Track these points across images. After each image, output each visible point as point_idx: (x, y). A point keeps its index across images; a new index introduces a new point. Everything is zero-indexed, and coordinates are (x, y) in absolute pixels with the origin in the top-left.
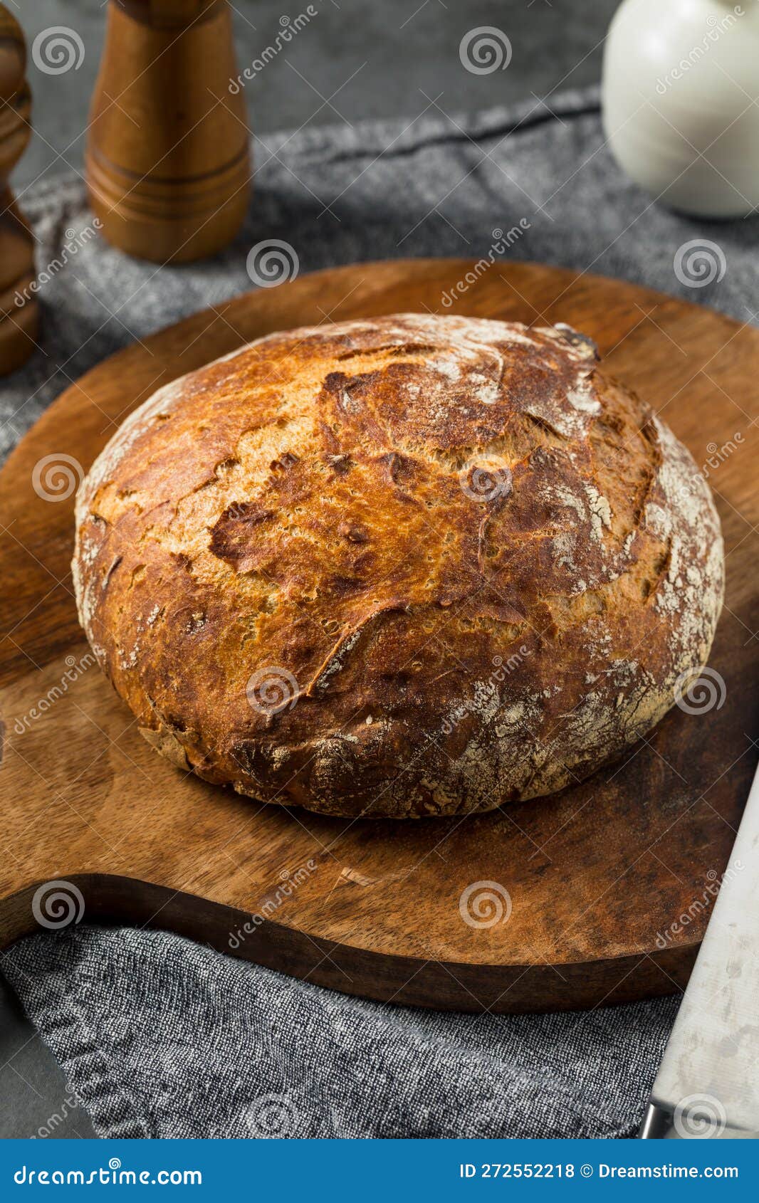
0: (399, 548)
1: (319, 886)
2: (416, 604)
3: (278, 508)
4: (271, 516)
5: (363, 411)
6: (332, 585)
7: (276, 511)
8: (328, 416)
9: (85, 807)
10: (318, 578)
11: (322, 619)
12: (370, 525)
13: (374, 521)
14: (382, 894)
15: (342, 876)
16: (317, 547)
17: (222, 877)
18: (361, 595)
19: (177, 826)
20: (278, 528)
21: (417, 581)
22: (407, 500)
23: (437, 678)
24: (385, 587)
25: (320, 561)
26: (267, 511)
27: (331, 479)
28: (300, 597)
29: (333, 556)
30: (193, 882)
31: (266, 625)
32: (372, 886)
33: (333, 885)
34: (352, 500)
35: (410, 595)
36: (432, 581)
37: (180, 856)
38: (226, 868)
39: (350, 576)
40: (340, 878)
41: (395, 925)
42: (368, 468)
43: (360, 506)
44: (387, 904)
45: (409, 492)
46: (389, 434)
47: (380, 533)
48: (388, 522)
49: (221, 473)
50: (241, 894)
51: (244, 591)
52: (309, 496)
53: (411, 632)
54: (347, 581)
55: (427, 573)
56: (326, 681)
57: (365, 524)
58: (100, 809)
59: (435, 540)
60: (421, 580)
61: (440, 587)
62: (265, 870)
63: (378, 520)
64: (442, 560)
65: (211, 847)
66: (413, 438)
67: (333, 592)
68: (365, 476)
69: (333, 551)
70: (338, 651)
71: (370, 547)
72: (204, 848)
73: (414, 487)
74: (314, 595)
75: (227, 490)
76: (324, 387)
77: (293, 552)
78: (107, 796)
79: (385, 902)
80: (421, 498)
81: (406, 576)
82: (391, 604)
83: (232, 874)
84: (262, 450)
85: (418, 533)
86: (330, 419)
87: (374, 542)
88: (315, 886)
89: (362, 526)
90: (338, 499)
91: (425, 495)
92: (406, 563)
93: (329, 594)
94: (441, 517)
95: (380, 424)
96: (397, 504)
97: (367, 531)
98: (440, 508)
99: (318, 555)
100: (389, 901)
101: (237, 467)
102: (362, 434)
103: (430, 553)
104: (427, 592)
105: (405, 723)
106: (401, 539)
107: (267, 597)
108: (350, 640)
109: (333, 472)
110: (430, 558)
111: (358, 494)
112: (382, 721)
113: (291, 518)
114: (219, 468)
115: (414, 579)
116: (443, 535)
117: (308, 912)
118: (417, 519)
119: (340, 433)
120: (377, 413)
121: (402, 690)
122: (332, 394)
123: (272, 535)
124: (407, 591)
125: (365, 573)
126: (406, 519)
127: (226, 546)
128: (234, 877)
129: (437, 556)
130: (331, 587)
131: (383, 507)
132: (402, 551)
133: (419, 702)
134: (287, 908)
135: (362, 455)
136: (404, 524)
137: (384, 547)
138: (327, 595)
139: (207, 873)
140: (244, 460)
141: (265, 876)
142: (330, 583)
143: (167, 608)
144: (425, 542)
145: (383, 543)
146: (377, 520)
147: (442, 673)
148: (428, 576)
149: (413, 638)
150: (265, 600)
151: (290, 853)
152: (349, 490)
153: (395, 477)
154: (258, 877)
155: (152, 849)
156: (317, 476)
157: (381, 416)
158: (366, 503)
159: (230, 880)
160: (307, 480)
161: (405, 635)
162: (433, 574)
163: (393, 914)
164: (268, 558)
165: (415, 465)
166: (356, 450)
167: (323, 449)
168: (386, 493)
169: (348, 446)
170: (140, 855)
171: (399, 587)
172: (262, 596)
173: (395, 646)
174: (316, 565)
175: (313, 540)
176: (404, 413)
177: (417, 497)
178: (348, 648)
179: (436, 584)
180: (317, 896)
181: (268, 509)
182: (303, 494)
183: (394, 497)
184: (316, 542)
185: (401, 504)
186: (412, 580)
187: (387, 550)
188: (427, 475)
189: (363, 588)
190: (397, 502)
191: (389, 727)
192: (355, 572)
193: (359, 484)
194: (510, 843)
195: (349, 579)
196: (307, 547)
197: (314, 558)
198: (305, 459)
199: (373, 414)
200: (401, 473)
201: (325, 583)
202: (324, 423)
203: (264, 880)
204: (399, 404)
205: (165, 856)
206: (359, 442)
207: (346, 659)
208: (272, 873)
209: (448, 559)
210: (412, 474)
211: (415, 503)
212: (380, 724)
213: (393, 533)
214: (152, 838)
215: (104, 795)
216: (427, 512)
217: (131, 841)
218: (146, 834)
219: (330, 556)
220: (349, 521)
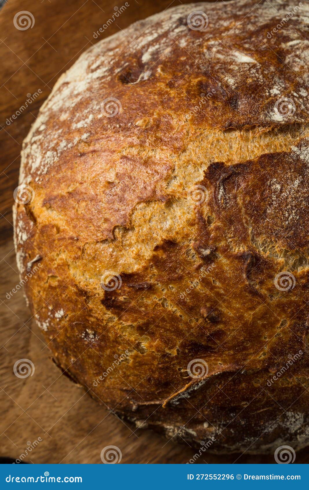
0: (243, 330)
2: (250, 369)
3: (156, 282)
4: (151, 288)
5: (232, 207)
6: (189, 348)
7: (155, 285)
8: (205, 207)
10: (179, 342)
11: (178, 367)
12: (224, 310)
13: (227, 307)
16: (181, 320)
18: (210, 356)
19: (69, 419)
20: (155, 299)
21: (253, 353)
22: (255, 293)
23: (258, 412)
24: (229, 355)
25: (182, 330)
26: (147, 284)
27: (200, 267)
28: (164, 351)
29: (193, 328)
31: (138, 360)
34: (212, 288)
35: (246, 363)
36: (264, 354)
37: (69, 447)
39: (203, 343)
42: (228, 262)
43: (218, 294)
45: (257, 287)
46: (250, 232)
47: (230, 317)
48: (238, 310)
49: (118, 233)
51: (124, 334)
52: (181, 278)
53: (243, 385)
54: (201, 346)
55: (261, 348)
56: (177, 401)
57: (220, 308)
59: (272, 325)
60: (256, 352)
61: (270, 358)
63: (231, 307)
64: (274, 339)
66: (268, 237)
67: (189, 352)
68: (226, 268)
69: (193, 324)
70: (188, 389)
71: (221, 326)
73: (262, 283)
74: (174, 353)
75: (121, 251)
76: (205, 177)
77: (163, 320)
80: (266, 292)
81: (245, 348)
82: (231, 369)
84: (151, 224)
85: (260, 319)
86: (206, 209)
87: (225, 323)
89: (217, 309)
90: (202, 286)
91: (269, 290)
92: (247, 341)
93: (186, 353)
94: (279, 308)
95: (244, 221)
96: (247, 296)
97: (221, 314)
98: (279, 301)
99: (181, 326)
101: (130, 233)
102: (229, 229)
103: (267, 334)
104: (259, 361)
105: (231, 430)
106: (245, 324)
107: (141, 343)
108: (198, 384)
109: (201, 262)
110: (265, 338)
111: (218, 284)
112: (216, 426)
113: (164, 292)
114: (117, 230)
115: (251, 351)
116: (278, 321)
118: (260, 309)
119: (212, 226)
120: (243, 210)
121: (232, 415)
122: (211, 183)
123: (149, 302)
124: (244, 360)
125: (215, 343)
126: (252, 308)
127: (114, 301)
129: (270, 336)
130: (188, 349)
131: (236, 296)
132: (245, 332)
133: (243, 423)
135: (226, 250)
136: (250, 312)
137: (231, 328)
138: (185, 354)
140: (137, 229)
142: (188, 346)
143: (69, 316)
144: (264, 326)
145: (231, 325)
146: (229, 306)
147: (263, 408)
148: (262, 350)
149: (244, 389)
150: (139, 344)
151: (146, 453)
152: (212, 279)
153: (248, 272)
156: (190, 263)
157: (246, 213)
158: (222, 292)
160: (180, 265)
161: (239, 386)
162: (266, 348)
164: (143, 319)
165: (265, 264)
166: (223, 244)
167: (196, 240)
168: (239, 286)
169: (217, 239)
171: (239, 356)
172: (137, 342)
173: (230, 392)
174: (179, 333)
175: (179, 314)
176: (265, 212)
177: (264, 291)
178: (195, 388)
179: (267, 356)
181: (149, 282)
182: (176, 275)
183: (245, 291)
184: (181, 316)
185: (250, 296)
186: (250, 352)
187: (233, 330)
188: (273, 272)
189: (212, 352)
190: (247, 294)
191: (219, 432)
192: (207, 342)
193: (219, 275)
195: (202, 345)
196: (173, 318)
197: (178, 328)
198: (181, 244)
199: (240, 211)
200: (253, 270)
201: (183, 346)
202: (201, 213)
204: (262, 204)
206: (225, 237)
207: (193, 393)
209: (280, 339)
210: (262, 271)
211: (261, 296)
212: (213, 429)
213: (241, 318)
214: (50, 429)
216: (268, 304)
217: (36, 429)
218: (47, 424)
219: (190, 327)
220: (208, 305)
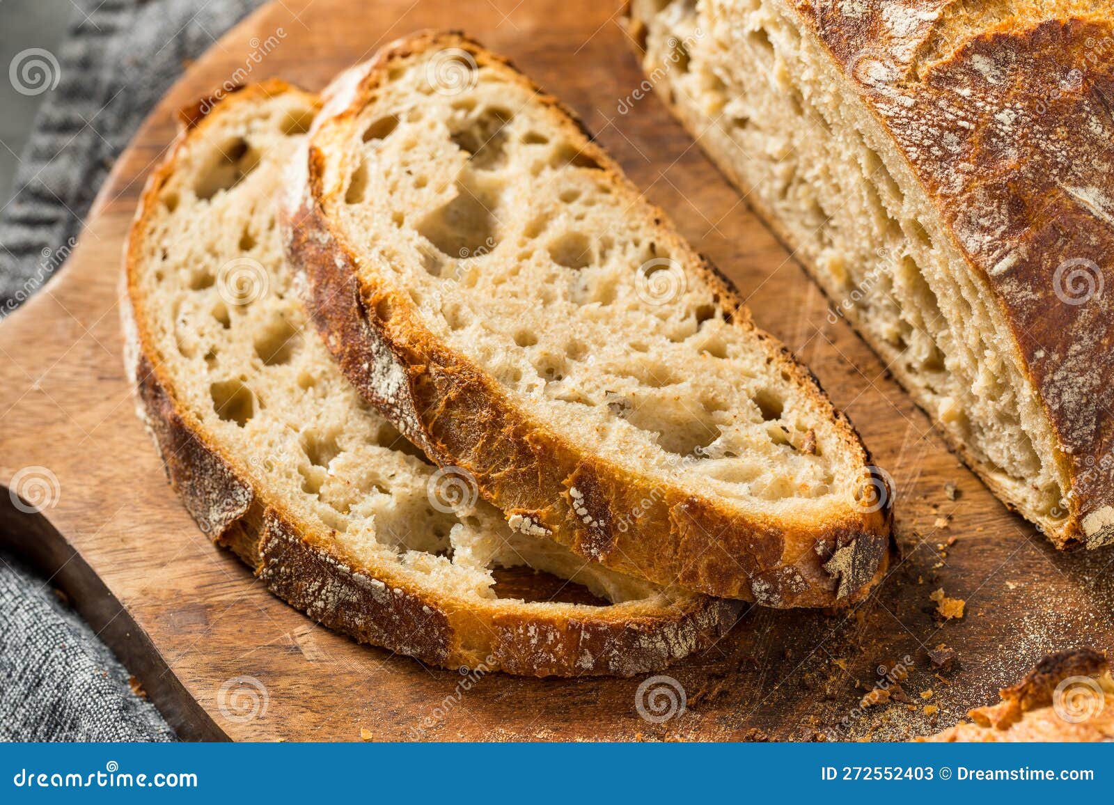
1: (252, 632)
9: (70, 400)
14: (317, 681)
15: (292, 633)
17: (145, 564)
30: (106, 553)
32: (318, 665)
33: (269, 639)
38: (161, 555)
40: (288, 635)
41: (298, 728)
44: (314, 697)
50: (150, 596)
58: (82, 410)
62: (206, 580)
65: (169, 520)
72: (159, 517)
78: (108, 399)
79: (311, 692)
83: (162, 565)
88: (248, 629)
100: (320, 693)
117: (206, 658)
128: (160, 571)
134: (188, 640)
139: (134, 550)
141: (198, 587)
154: (188, 586)
155: (97, 489)
159: (151, 572)
163: (309, 713)
170: (76, 489)
180: (238, 643)
194: (540, 693)
203: (193, 591)
205: (104, 505)
208: (210, 588)
215: (103, 396)
